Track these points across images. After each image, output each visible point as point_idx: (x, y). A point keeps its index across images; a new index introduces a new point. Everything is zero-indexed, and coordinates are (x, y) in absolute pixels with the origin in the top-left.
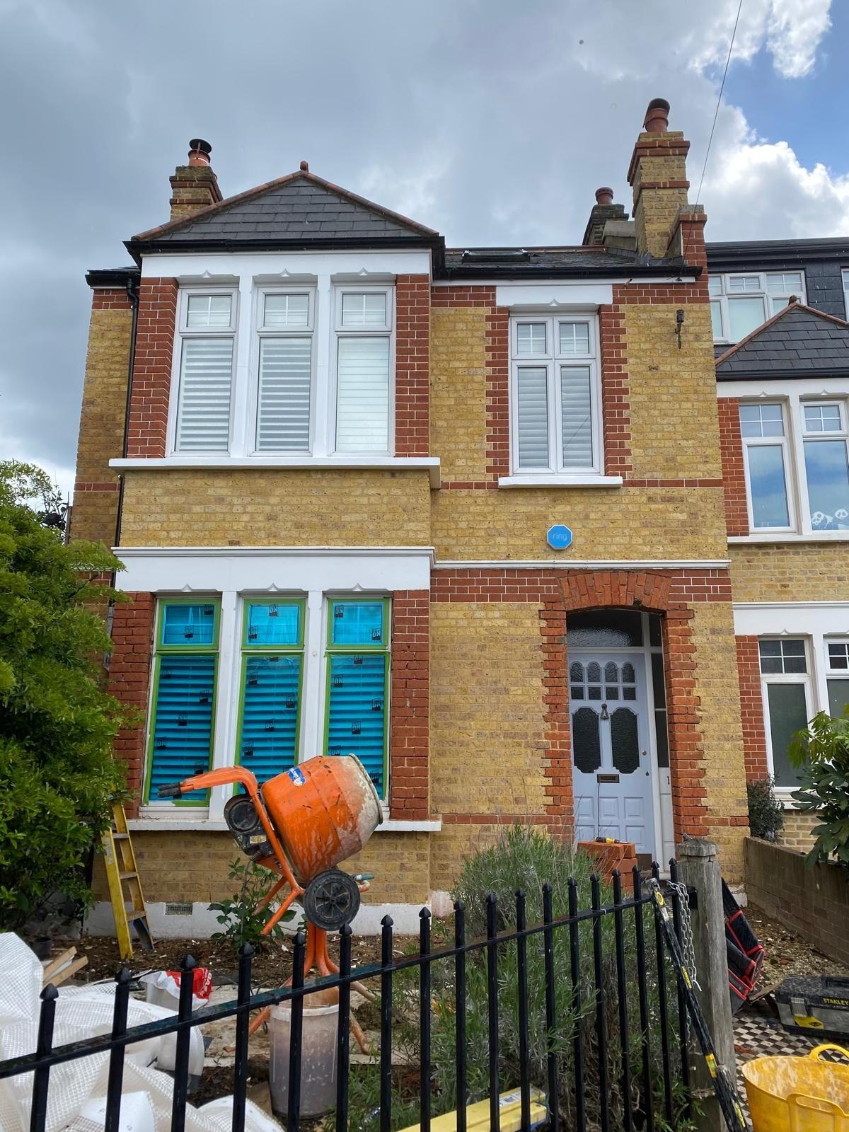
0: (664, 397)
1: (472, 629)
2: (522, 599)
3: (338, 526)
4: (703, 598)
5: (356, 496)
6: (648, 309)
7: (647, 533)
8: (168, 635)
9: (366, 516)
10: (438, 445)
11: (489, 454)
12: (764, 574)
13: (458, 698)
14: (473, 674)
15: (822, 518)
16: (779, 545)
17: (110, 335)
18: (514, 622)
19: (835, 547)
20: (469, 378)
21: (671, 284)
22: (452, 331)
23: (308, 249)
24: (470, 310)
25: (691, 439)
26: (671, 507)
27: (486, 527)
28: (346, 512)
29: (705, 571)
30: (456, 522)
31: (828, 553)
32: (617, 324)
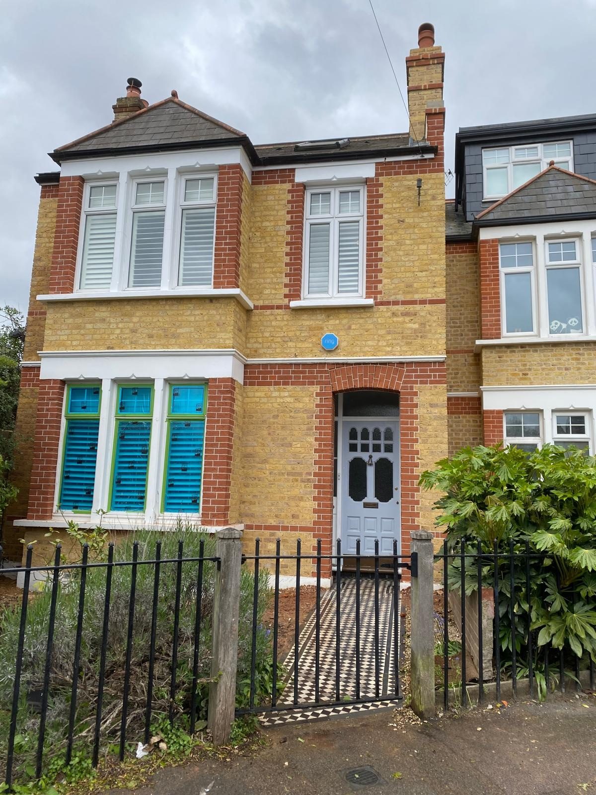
0: (408, 242)
1: (270, 404)
2: (304, 384)
3: (175, 336)
4: (426, 383)
5: (187, 316)
6: (400, 179)
7: (390, 338)
8: (72, 407)
9: (193, 329)
10: (253, 280)
11: (286, 286)
12: (511, 366)
13: (258, 449)
14: (269, 434)
15: (558, 325)
16: (523, 346)
17: (50, 215)
18: (297, 400)
19: (565, 346)
20: (274, 233)
21: (416, 161)
22: (265, 201)
23: (162, 151)
24: (278, 186)
25: (425, 271)
26: (407, 319)
27: (282, 335)
28: (180, 327)
29: (428, 363)
30: (262, 333)
31: (559, 351)
32: (377, 191)
